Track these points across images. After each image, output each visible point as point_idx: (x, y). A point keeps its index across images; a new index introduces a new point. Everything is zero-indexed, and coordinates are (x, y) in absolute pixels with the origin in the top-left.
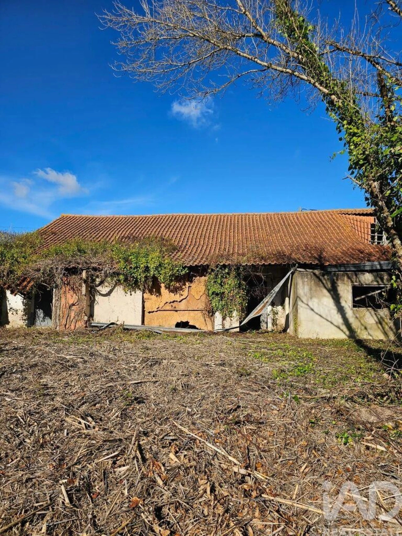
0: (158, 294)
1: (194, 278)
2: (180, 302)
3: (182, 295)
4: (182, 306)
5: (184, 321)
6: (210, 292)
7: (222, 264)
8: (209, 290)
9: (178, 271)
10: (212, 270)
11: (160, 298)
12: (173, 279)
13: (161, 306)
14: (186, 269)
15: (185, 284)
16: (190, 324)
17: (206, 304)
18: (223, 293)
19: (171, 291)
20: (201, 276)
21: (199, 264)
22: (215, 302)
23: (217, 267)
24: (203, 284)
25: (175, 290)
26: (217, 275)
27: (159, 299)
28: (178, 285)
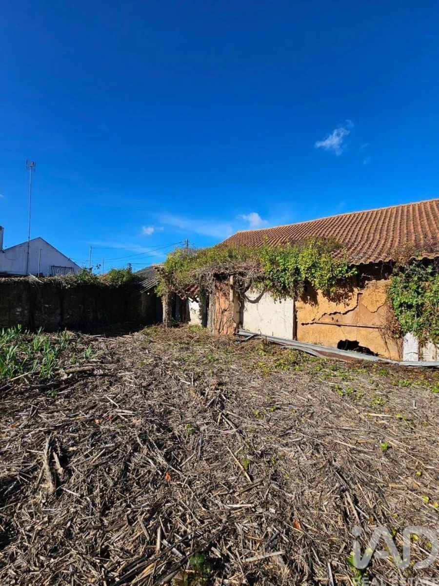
0: (313, 303)
1: (366, 282)
2: (344, 314)
3: (348, 305)
4: (348, 319)
5: (352, 339)
6: (396, 303)
7: (420, 258)
8: (393, 300)
9: (340, 272)
10: (402, 269)
11: (317, 307)
12: (334, 283)
13: (317, 318)
14: (354, 269)
15: (352, 291)
16: (359, 345)
17: (387, 320)
18: (422, 305)
19: (333, 300)
20: (380, 279)
21: (377, 261)
22: (405, 318)
23: (411, 263)
24: (382, 290)
25: (337, 299)
26: (409, 276)
27: (315, 309)
28: (341, 292)
